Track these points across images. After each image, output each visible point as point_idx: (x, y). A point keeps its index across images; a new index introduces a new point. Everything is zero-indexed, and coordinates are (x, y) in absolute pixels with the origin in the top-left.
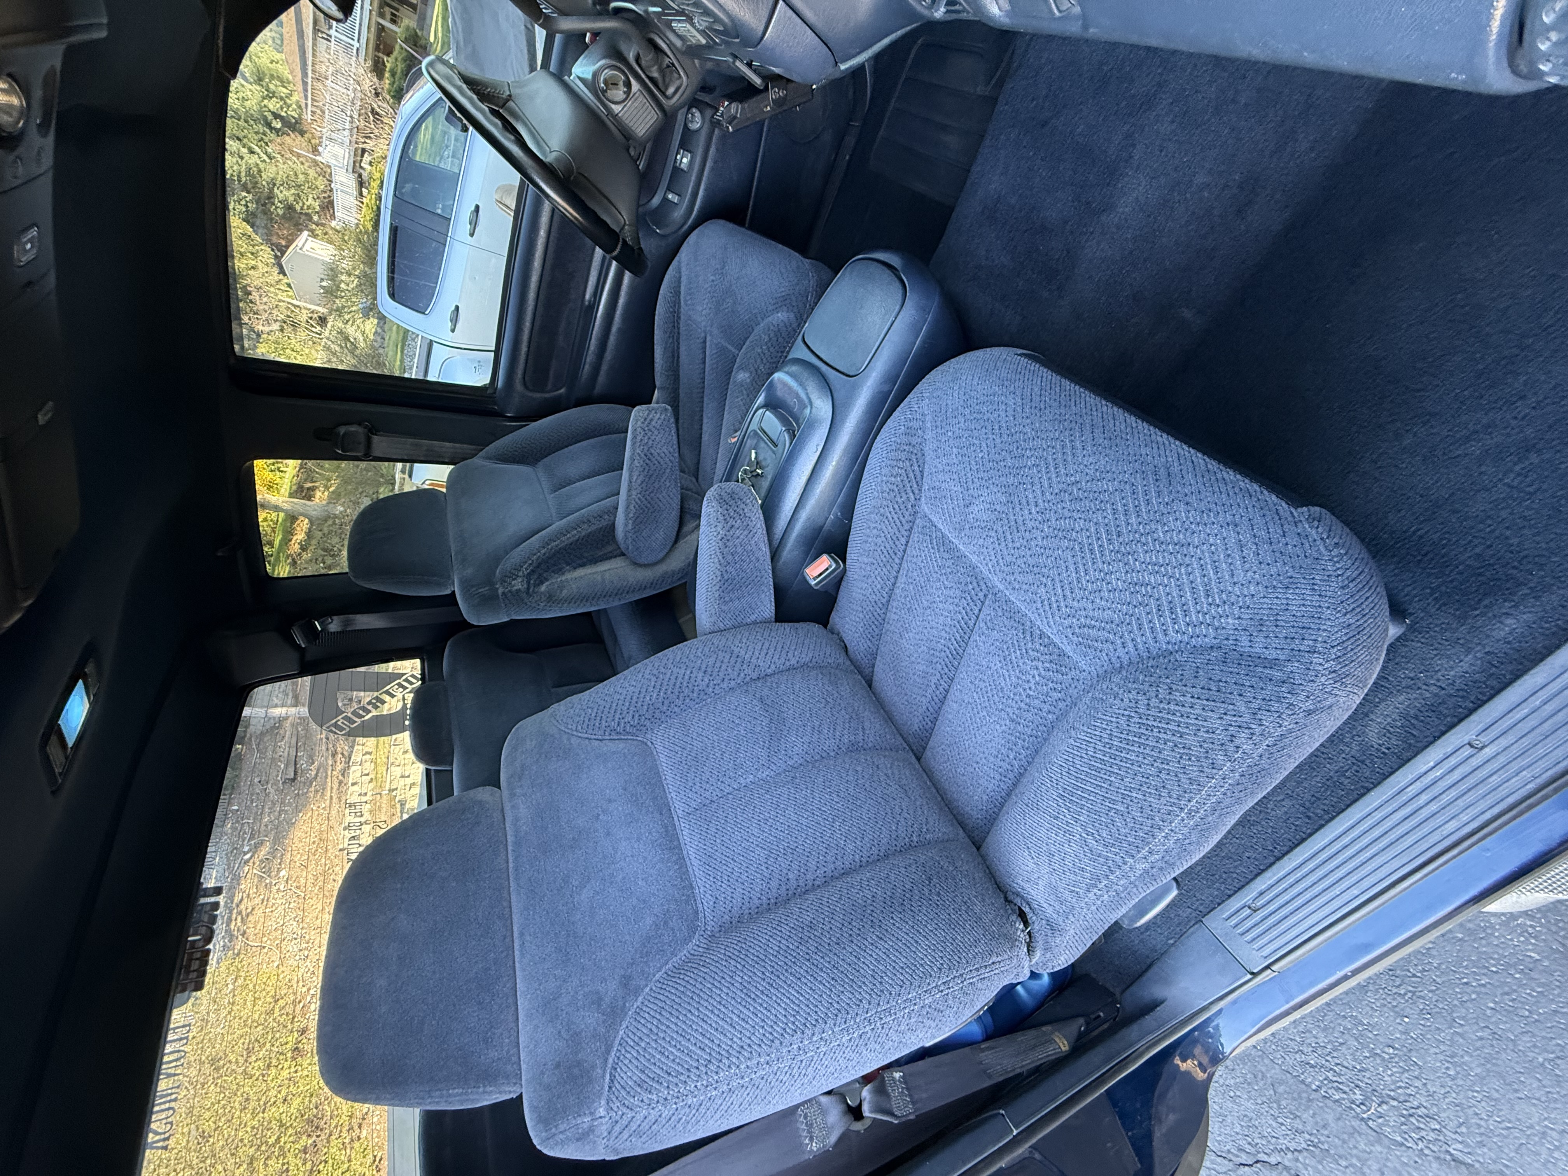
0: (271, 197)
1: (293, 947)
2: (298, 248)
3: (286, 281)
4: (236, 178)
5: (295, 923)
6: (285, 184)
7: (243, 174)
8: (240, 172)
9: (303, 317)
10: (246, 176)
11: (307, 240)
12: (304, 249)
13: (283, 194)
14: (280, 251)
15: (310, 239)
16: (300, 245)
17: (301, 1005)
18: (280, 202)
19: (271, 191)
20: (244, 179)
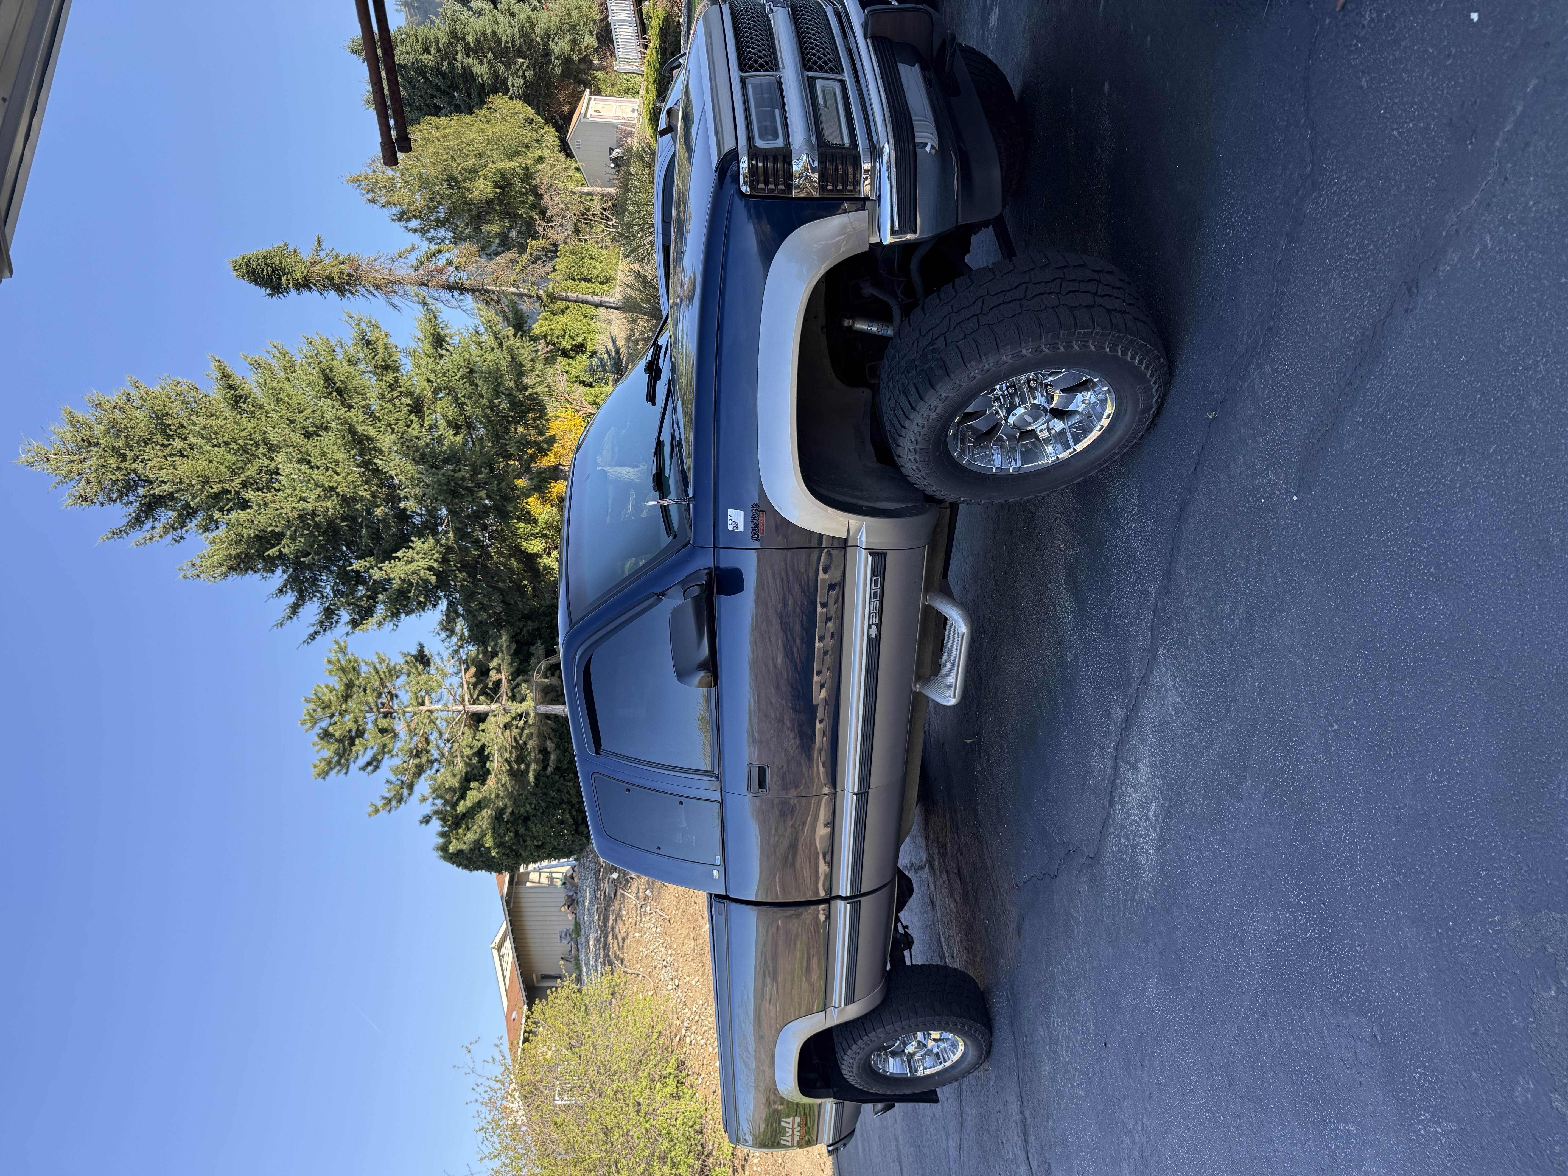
0: (547, 53)
1: (664, 975)
2: (582, 116)
3: (574, 165)
4: (510, 45)
5: (663, 949)
6: (560, 32)
7: (517, 36)
8: (513, 35)
9: (596, 206)
10: (520, 37)
11: (590, 99)
12: (588, 117)
13: (561, 46)
14: (561, 124)
15: (593, 97)
16: (583, 111)
17: (678, 1038)
18: (557, 58)
19: (546, 45)
20: (518, 43)
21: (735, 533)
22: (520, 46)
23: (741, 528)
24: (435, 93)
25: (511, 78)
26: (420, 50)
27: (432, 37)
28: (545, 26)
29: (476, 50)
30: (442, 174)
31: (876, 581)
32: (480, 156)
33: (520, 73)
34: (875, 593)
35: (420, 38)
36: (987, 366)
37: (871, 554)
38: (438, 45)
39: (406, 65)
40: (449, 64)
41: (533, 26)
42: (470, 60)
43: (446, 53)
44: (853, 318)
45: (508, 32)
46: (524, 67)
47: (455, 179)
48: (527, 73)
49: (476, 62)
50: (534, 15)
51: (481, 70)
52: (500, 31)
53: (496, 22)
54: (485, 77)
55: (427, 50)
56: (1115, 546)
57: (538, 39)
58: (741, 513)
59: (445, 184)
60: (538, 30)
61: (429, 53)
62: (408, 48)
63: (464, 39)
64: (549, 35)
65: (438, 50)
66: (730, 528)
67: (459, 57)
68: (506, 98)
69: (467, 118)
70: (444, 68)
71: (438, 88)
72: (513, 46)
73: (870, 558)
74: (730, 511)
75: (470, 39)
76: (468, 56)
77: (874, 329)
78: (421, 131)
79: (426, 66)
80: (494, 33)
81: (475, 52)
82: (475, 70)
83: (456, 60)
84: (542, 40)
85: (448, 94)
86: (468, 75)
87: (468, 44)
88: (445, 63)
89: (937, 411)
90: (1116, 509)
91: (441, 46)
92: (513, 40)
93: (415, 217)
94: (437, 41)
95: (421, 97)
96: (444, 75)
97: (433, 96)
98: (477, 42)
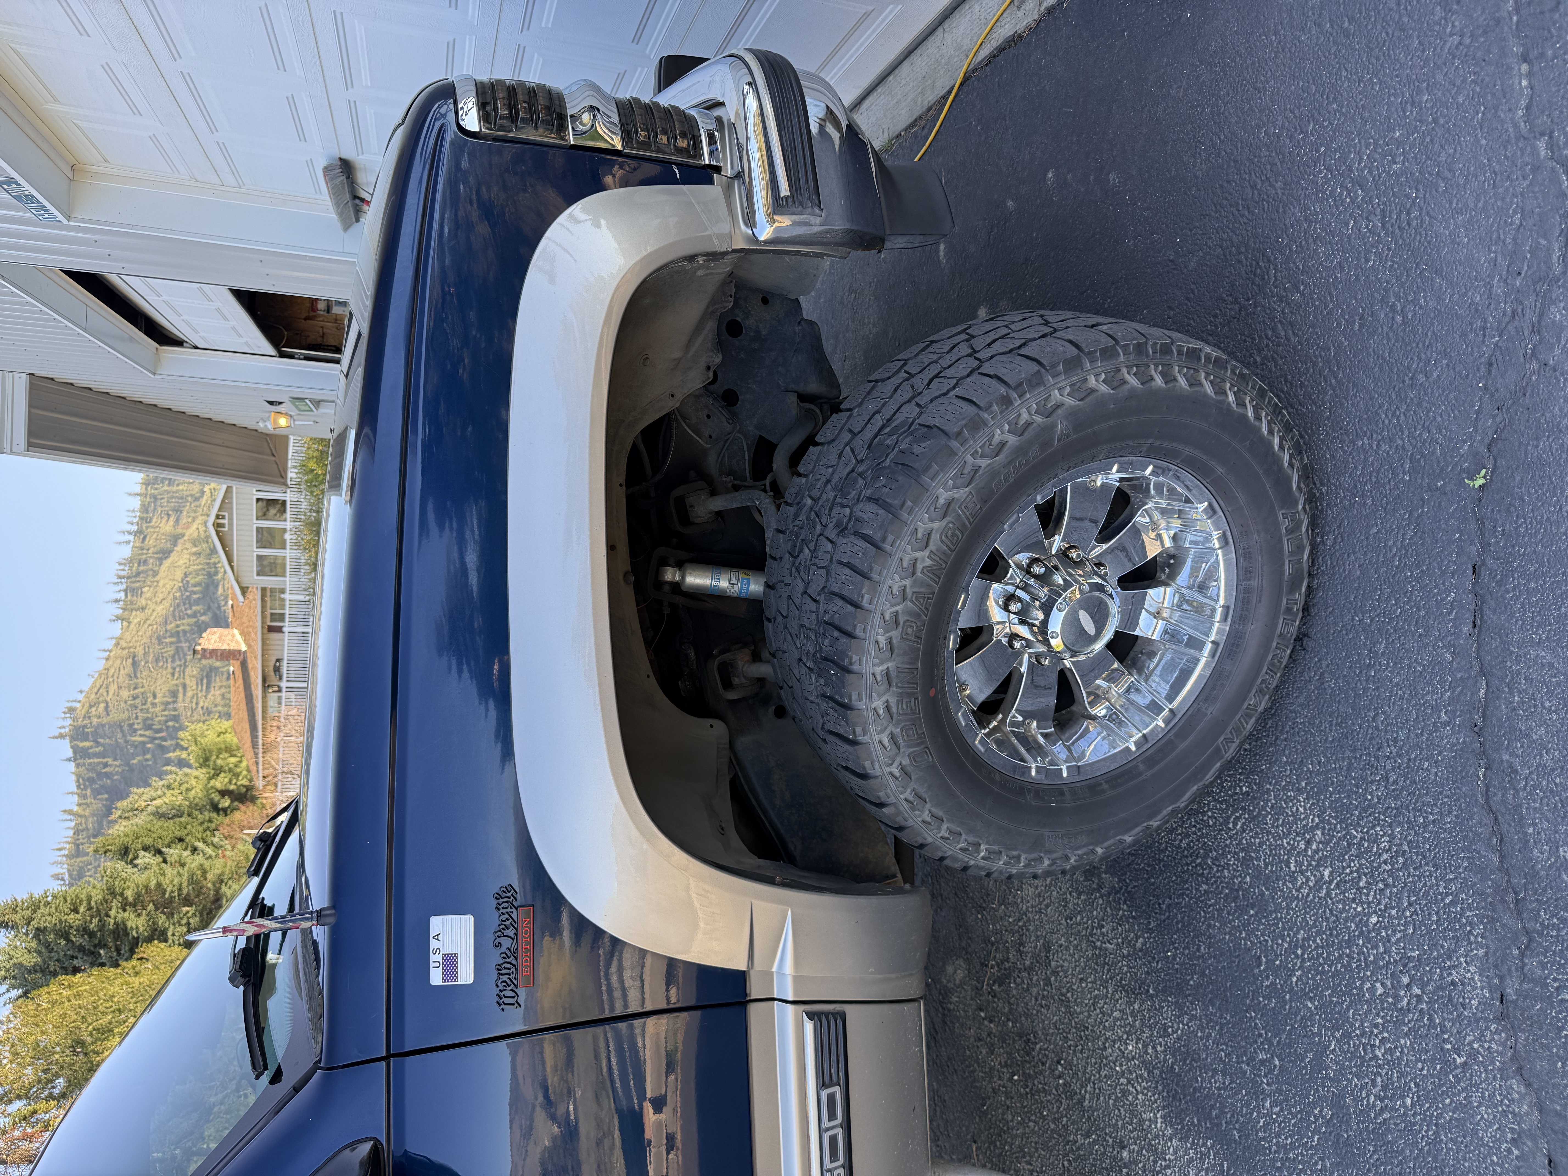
21: (450, 992)
22: (188, 894)
23: (466, 975)
24: (76, 954)
25: (172, 927)
26: (66, 910)
27: (83, 896)
28: (219, 872)
29: (137, 904)
30: (66, 1038)
31: (831, 1098)
32: (120, 1011)
33: (184, 921)
34: (833, 1140)
35: (69, 899)
36: (1025, 416)
37: (811, 1016)
38: (89, 903)
39: (45, 928)
40: (100, 921)
41: (204, 872)
42: (126, 915)
43: (98, 910)
44: (680, 565)
45: (175, 882)
46: (190, 915)
47: (82, 1044)
48: (191, 921)
49: (132, 916)
50: (207, 864)
51: (136, 923)
52: (165, 882)
53: (163, 874)
54: (141, 929)
55: (76, 911)
56: (1292, 950)
57: (210, 885)
58: (467, 922)
59: (68, 1052)
60: (209, 876)
61: (78, 913)
62: (53, 910)
63: (122, 894)
64: (222, 881)
65: (90, 908)
66: (436, 978)
67: (113, 913)
68: (162, 945)
69: (111, 972)
70: (92, 926)
71: (81, 949)
72: (179, 895)
73: (809, 1027)
74: (437, 923)
75: (130, 894)
76: (125, 910)
77: (724, 584)
78: (49, 993)
79: (71, 927)
80: (159, 885)
81: (134, 905)
82: (129, 924)
83: (108, 916)
84: (214, 885)
85: (93, 953)
86: (121, 931)
87: (126, 898)
88: (95, 921)
89: (932, 546)
90: (1258, 874)
91: (93, 904)
92: (180, 889)
93: (19, 1097)
94: (89, 899)
95: (58, 960)
96: (92, 934)
97: (73, 957)
98: (138, 895)
